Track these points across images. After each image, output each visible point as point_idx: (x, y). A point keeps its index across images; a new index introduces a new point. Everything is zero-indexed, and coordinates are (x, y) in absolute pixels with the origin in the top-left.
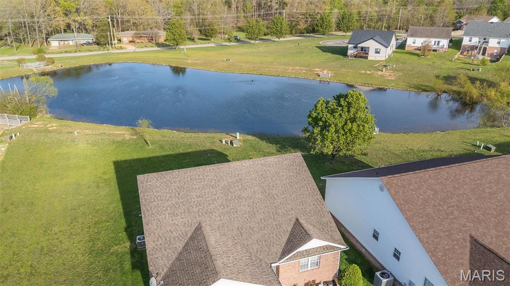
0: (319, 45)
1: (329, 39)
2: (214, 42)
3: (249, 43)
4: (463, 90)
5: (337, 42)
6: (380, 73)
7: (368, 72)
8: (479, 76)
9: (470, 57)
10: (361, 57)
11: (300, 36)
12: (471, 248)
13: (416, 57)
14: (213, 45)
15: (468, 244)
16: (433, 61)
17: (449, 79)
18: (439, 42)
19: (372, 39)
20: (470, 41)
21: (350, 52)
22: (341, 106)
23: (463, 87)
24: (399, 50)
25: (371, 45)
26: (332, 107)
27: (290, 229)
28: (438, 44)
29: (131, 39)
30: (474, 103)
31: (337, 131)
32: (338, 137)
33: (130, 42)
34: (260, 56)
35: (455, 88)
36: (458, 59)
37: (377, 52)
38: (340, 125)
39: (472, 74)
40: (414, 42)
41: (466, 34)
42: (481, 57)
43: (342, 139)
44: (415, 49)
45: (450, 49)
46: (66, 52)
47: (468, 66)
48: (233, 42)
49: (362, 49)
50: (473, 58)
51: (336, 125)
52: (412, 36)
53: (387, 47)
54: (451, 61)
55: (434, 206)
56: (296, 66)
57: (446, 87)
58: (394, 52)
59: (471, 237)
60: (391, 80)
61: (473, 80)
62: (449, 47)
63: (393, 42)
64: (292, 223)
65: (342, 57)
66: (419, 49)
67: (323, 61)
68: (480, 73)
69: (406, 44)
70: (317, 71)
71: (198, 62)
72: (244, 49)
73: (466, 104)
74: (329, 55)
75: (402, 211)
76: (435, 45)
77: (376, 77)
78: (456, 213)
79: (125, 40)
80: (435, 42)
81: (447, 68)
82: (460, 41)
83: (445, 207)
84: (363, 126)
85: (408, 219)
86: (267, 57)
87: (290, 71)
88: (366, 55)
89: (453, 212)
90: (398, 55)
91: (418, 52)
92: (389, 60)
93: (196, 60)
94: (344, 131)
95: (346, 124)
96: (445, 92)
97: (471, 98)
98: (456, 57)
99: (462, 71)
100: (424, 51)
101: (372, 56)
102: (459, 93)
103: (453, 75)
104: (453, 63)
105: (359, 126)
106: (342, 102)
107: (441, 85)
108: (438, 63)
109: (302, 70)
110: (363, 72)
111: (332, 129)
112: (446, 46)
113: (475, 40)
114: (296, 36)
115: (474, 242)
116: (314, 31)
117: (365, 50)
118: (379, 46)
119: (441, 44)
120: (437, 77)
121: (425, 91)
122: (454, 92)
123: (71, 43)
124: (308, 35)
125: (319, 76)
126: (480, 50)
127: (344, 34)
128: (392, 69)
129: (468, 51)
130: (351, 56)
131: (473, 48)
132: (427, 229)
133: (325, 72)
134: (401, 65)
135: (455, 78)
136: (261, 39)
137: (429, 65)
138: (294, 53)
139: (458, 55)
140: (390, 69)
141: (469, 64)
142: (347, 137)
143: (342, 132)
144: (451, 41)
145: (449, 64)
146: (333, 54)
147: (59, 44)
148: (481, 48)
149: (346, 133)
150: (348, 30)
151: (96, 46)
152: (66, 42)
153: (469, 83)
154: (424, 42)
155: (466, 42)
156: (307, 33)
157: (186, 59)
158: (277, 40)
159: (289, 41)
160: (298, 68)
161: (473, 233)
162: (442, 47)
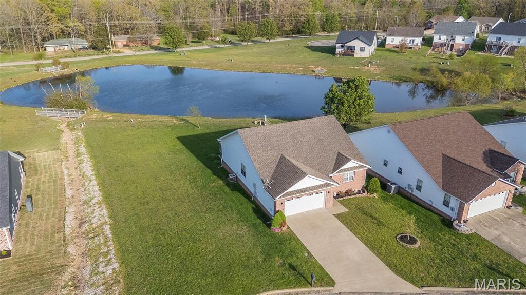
0: (308, 45)
1: (314, 39)
2: (207, 45)
3: (241, 44)
4: (435, 80)
5: (324, 42)
6: (366, 68)
7: (356, 68)
8: (448, 68)
9: (440, 52)
10: (348, 55)
11: (287, 37)
12: (443, 159)
13: (395, 54)
14: (207, 47)
15: (441, 158)
16: (410, 56)
17: (424, 71)
18: (413, 40)
19: (357, 38)
20: (440, 39)
21: (338, 51)
22: (350, 87)
23: (435, 77)
24: (380, 48)
25: (357, 44)
26: (344, 89)
27: (335, 157)
28: (413, 42)
29: (125, 43)
30: (445, 89)
31: (349, 106)
32: (350, 110)
33: (125, 46)
34: (257, 56)
35: (429, 78)
36: (430, 55)
37: (362, 50)
38: (351, 101)
39: (442, 67)
40: (393, 41)
41: (436, 33)
42: (449, 52)
43: (353, 111)
44: (394, 47)
45: (424, 47)
46: (66, 57)
47: (439, 60)
48: (228, 44)
49: (349, 47)
50: (442, 53)
51: (348, 101)
52: (390, 35)
53: (370, 46)
54: (425, 56)
55: (421, 139)
56: (293, 64)
57: (421, 78)
58: (375, 50)
59: (443, 154)
60: (376, 74)
61: (443, 71)
62: (422, 44)
63: (375, 41)
64: (336, 154)
65: (331, 56)
66: (396, 47)
67: (315, 59)
68: (449, 65)
69: (385, 43)
70: (312, 68)
71: (202, 62)
72: (238, 51)
73: (438, 90)
74: (319, 54)
75: (402, 141)
76: (410, 43)
77: (363, 72)
78: (434, 142)
79: (119, 44)
80: (410, 40)
81: (422, 62)
82: (431, 39)
83: (427, 140)
84: (367, 101)
85: (407, 146)
86: (263, 57)
87: (288, 68)
88: (353, 53)
89: (432, 142)
90: (380, 53)
91: (397, 49)
92: (373, 56)
93: (200, 61)
94: (354, 105)
95: (355, 100)
96: (421, 82)
97: (442, 85)
98: (429, 53)
99: (434, 64)
100: (402, 47)
101: (358, 54)
102: (432, 82)
103: (426, 68)
104: (426, 58)
105: (364, 101)
106: (352, 85)
107: (418, 76)
108: (414, 58)
109: (299, 67)
110: (352, 67)
111: (346, 105)
112: (420, 44)
113: (444, 38)
114: (284, 37)
115: (444, 156)
116: (299, 32)
117: (351, 50)
118: (363, 45)
119: (415, 42)
120: (415, 69)
121: (405, 81)
122: (429, 81)
123: (66, 48)
124: (294, 36)
125: (315, 72)
126: (448, 46)
127: (329, 34)
128: (376, 64)
129: (438, 47)
130: (339, 55)
131: (443, 45)
132: (418, 150)
133: (319, 68)
134: (384, 61)
135: (428, 70)
136: (253, 41)
137: (406, 60)
138: (287, 53)
139: (430, 51)
140: (375, 65)
141: (439, 58)
142: (356, 110)
143: (353, 106)
144: (424, 39)
145: (422, 59)
146: (322, 53)
147: (55, 49)
148: (449, 44)
149: (355, 107)
150: (332, 30)
151: (92, 50)
152: (61, 48)
153: (440, 74)
154: (402, 40)
155: (436, 39)
156: (293, 34)
157: (190, 60)
158: (268, 41)
159: (278, 42)
160: (294, 66)
161: (444, 152)
162: (417, 45)
